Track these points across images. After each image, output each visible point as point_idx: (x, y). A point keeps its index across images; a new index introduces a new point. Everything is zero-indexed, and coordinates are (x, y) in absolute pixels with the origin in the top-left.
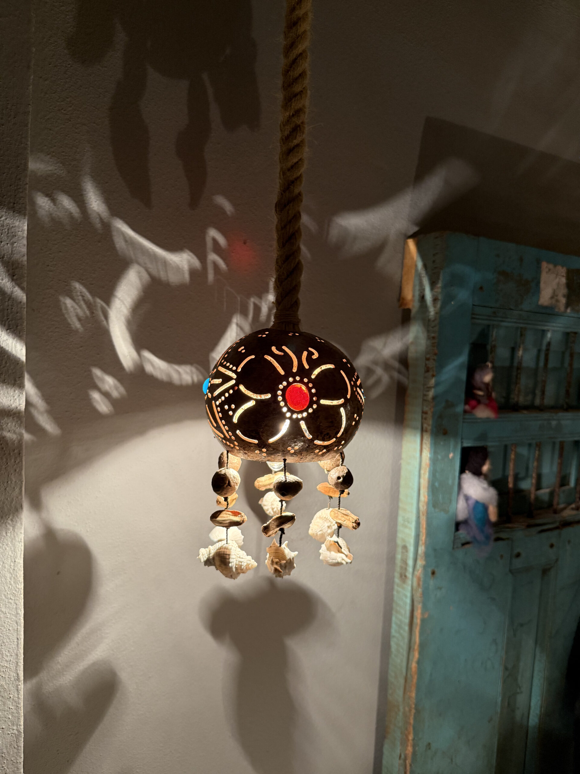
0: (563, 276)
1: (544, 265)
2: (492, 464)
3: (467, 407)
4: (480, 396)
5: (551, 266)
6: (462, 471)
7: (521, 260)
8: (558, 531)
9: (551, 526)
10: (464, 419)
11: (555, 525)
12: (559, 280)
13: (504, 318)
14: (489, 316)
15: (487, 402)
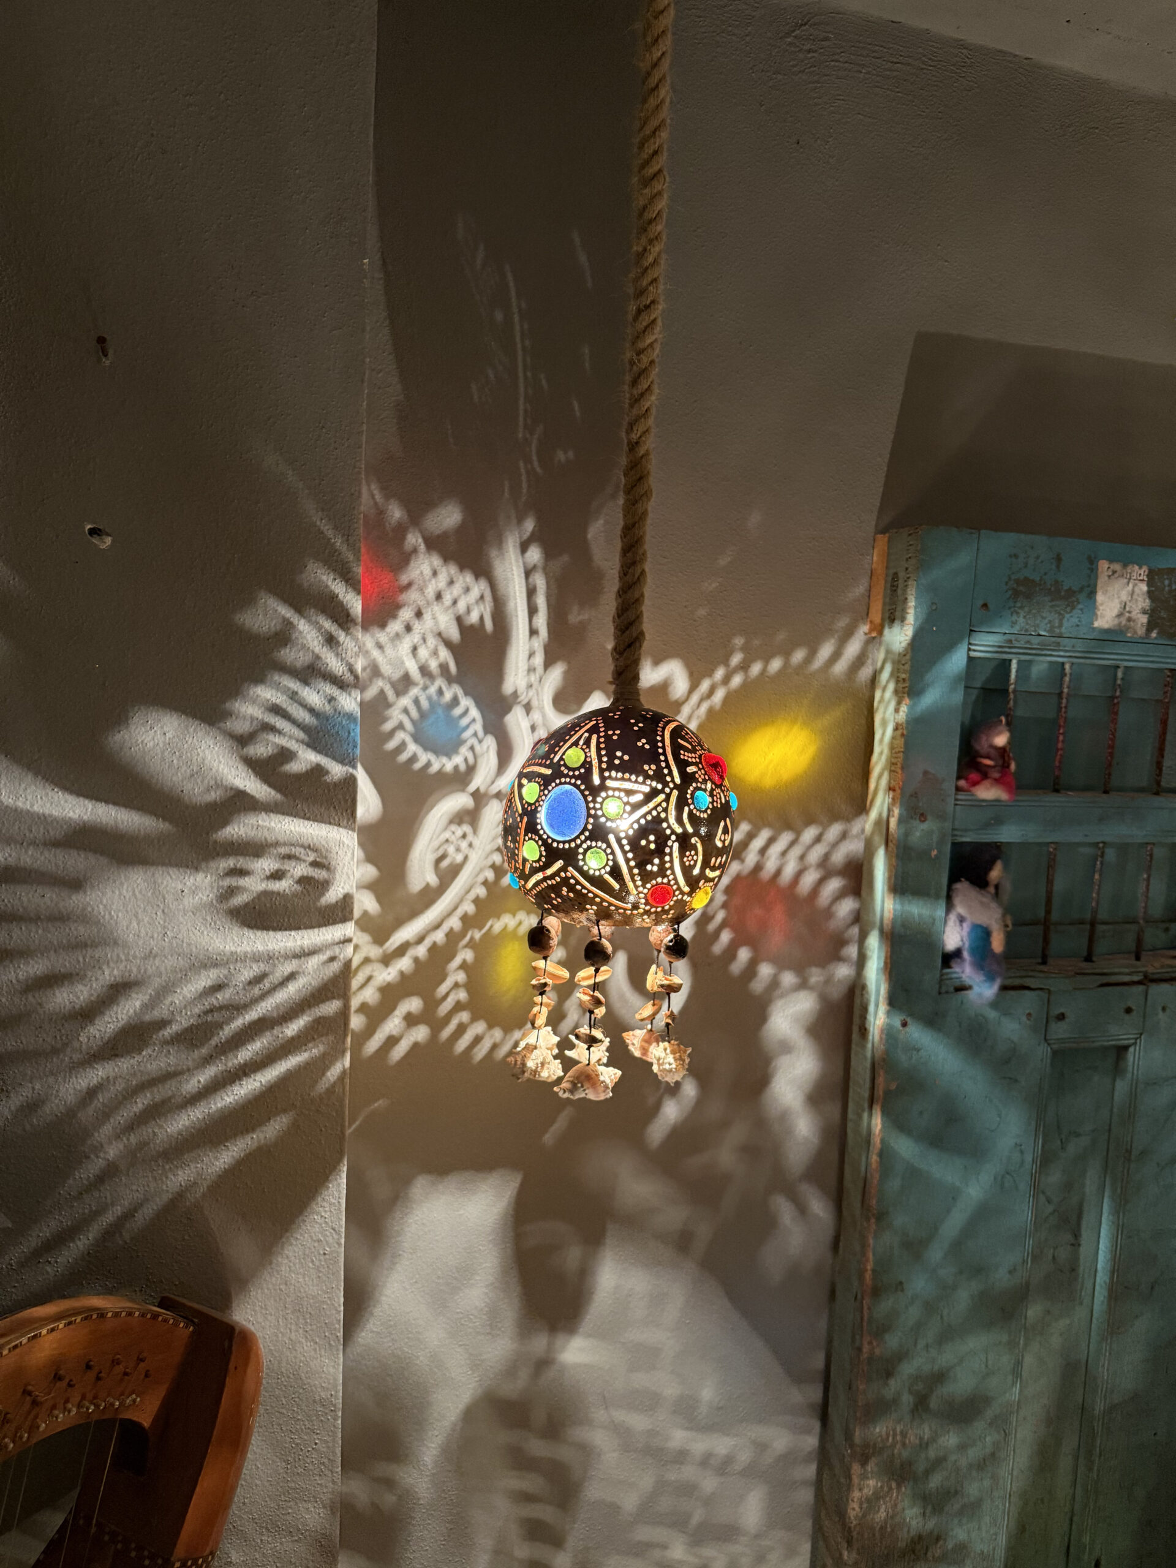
0: (1143, 580)
1: (1103, 565)
3: (962, 783)
4: (989, 766)
5: (1117, 567)
6: (953, 879)
7: (1059, 559)
8: (1141, 988)
9: (1127, 979)
10: (956, 800)
11: (1136, 978)
12: (1134, 587)
13: (1030, 649)
14: (1000, 646)
15: (997, 775)
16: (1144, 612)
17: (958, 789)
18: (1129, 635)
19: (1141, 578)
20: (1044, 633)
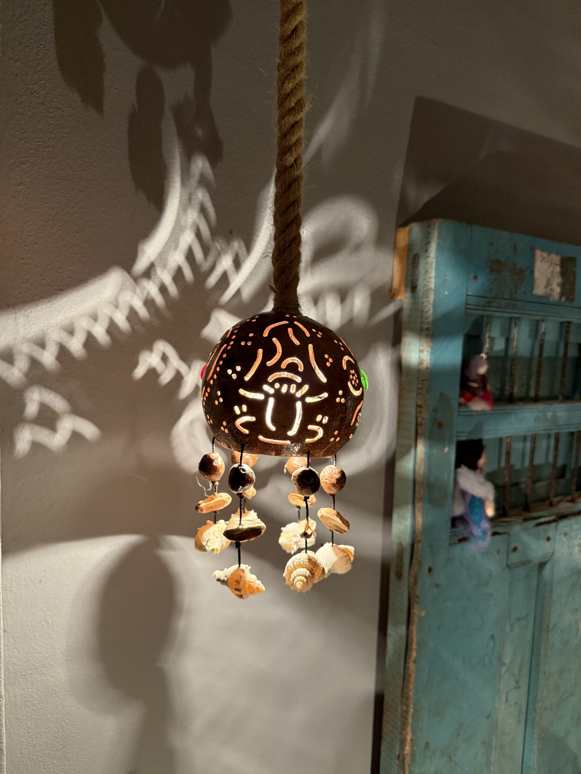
1: (538, 253)
3: (462, 400)
4: (475, 388)
5: (545, 255)
7: (515, 247)
8: (554, 525)
9: (547, 519)
10: (459, 412)
11: (552, 518)
12: (554, 267)
13: (499, 308)
14: (483, 306)
15: (482, 394)
16: (558, 285)
17: (460, 405)
18: (551, 299)
19: (556, 263)
20: (506, 297)
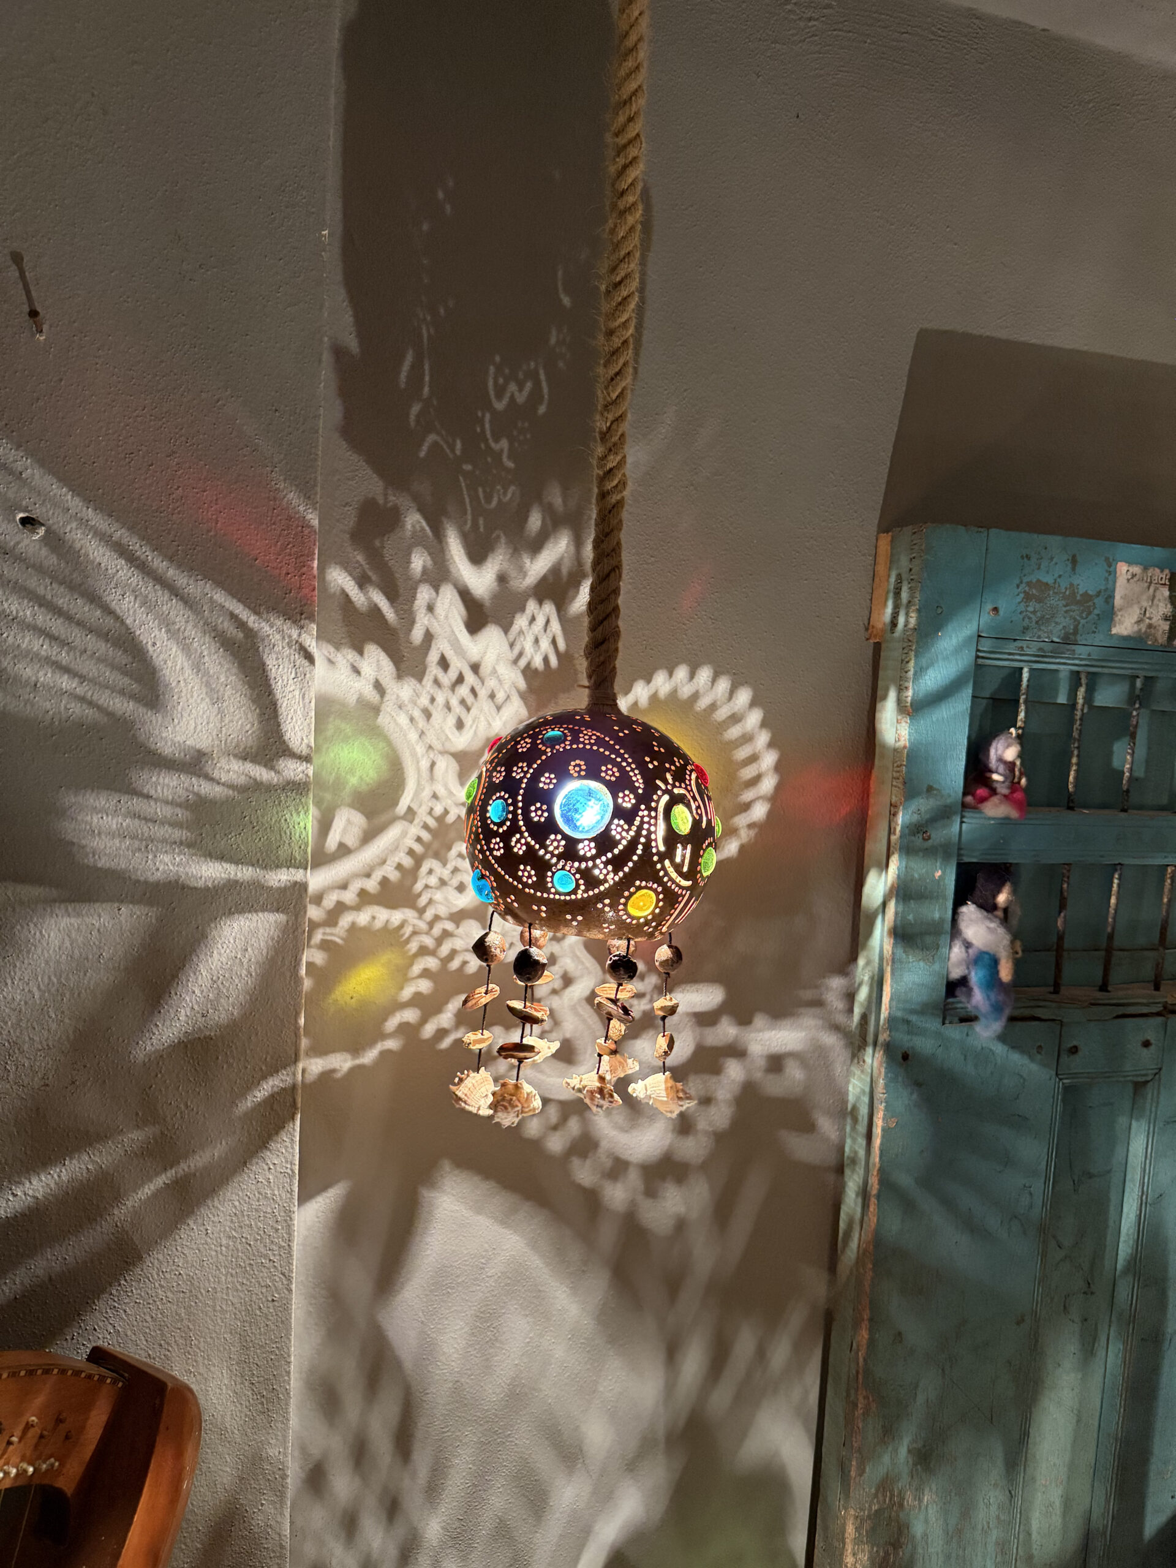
0: (1165, 584)
1: (1122, 568)
2: (1014, 892)
3: (969, 799)
5: (1137, 569)
6: (959, 901)
7: (1074, 561)
8: (1160, 1019)
9: (1145, 1010)
10: (962, 817)
11: (1154, 1009)
12: (1155, 591)
13: (1043, 656)
14: (1010, 654)
15: (1006, 792)
16: (1166, 619)
17: (965, 806)
18: (1150, 643)
19: (1163, 582)
20: (1058, 640)
